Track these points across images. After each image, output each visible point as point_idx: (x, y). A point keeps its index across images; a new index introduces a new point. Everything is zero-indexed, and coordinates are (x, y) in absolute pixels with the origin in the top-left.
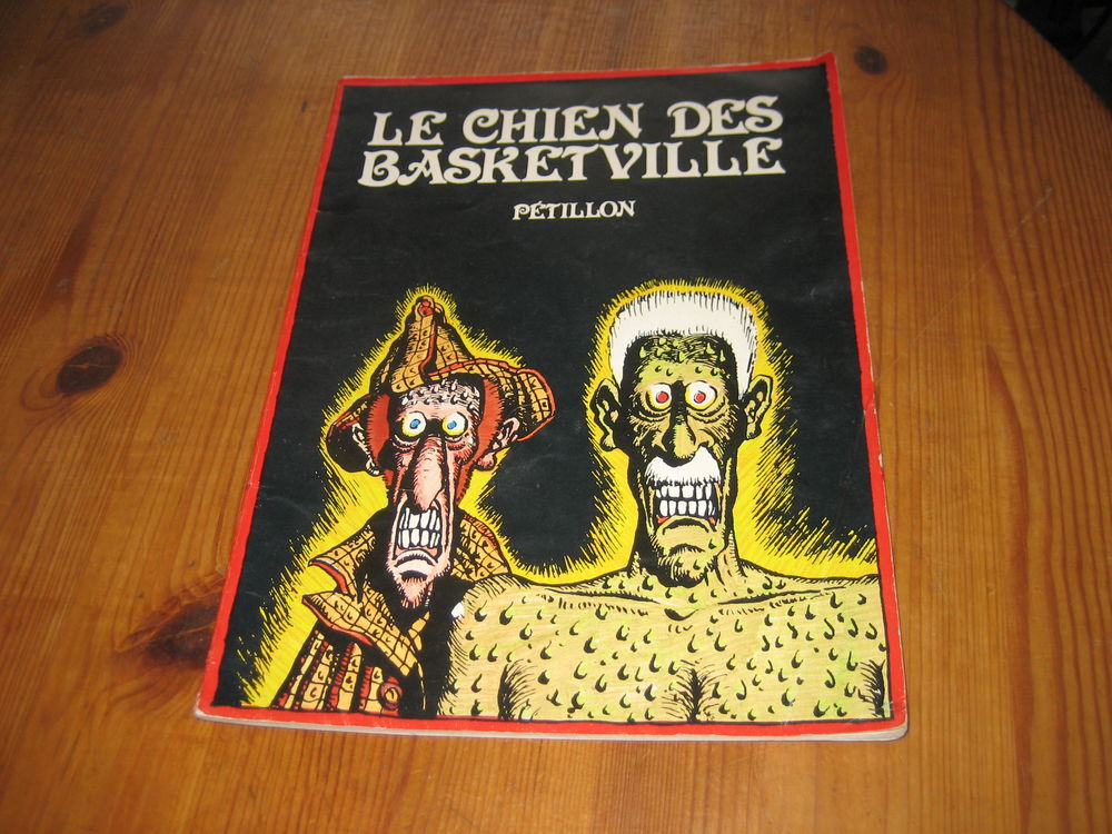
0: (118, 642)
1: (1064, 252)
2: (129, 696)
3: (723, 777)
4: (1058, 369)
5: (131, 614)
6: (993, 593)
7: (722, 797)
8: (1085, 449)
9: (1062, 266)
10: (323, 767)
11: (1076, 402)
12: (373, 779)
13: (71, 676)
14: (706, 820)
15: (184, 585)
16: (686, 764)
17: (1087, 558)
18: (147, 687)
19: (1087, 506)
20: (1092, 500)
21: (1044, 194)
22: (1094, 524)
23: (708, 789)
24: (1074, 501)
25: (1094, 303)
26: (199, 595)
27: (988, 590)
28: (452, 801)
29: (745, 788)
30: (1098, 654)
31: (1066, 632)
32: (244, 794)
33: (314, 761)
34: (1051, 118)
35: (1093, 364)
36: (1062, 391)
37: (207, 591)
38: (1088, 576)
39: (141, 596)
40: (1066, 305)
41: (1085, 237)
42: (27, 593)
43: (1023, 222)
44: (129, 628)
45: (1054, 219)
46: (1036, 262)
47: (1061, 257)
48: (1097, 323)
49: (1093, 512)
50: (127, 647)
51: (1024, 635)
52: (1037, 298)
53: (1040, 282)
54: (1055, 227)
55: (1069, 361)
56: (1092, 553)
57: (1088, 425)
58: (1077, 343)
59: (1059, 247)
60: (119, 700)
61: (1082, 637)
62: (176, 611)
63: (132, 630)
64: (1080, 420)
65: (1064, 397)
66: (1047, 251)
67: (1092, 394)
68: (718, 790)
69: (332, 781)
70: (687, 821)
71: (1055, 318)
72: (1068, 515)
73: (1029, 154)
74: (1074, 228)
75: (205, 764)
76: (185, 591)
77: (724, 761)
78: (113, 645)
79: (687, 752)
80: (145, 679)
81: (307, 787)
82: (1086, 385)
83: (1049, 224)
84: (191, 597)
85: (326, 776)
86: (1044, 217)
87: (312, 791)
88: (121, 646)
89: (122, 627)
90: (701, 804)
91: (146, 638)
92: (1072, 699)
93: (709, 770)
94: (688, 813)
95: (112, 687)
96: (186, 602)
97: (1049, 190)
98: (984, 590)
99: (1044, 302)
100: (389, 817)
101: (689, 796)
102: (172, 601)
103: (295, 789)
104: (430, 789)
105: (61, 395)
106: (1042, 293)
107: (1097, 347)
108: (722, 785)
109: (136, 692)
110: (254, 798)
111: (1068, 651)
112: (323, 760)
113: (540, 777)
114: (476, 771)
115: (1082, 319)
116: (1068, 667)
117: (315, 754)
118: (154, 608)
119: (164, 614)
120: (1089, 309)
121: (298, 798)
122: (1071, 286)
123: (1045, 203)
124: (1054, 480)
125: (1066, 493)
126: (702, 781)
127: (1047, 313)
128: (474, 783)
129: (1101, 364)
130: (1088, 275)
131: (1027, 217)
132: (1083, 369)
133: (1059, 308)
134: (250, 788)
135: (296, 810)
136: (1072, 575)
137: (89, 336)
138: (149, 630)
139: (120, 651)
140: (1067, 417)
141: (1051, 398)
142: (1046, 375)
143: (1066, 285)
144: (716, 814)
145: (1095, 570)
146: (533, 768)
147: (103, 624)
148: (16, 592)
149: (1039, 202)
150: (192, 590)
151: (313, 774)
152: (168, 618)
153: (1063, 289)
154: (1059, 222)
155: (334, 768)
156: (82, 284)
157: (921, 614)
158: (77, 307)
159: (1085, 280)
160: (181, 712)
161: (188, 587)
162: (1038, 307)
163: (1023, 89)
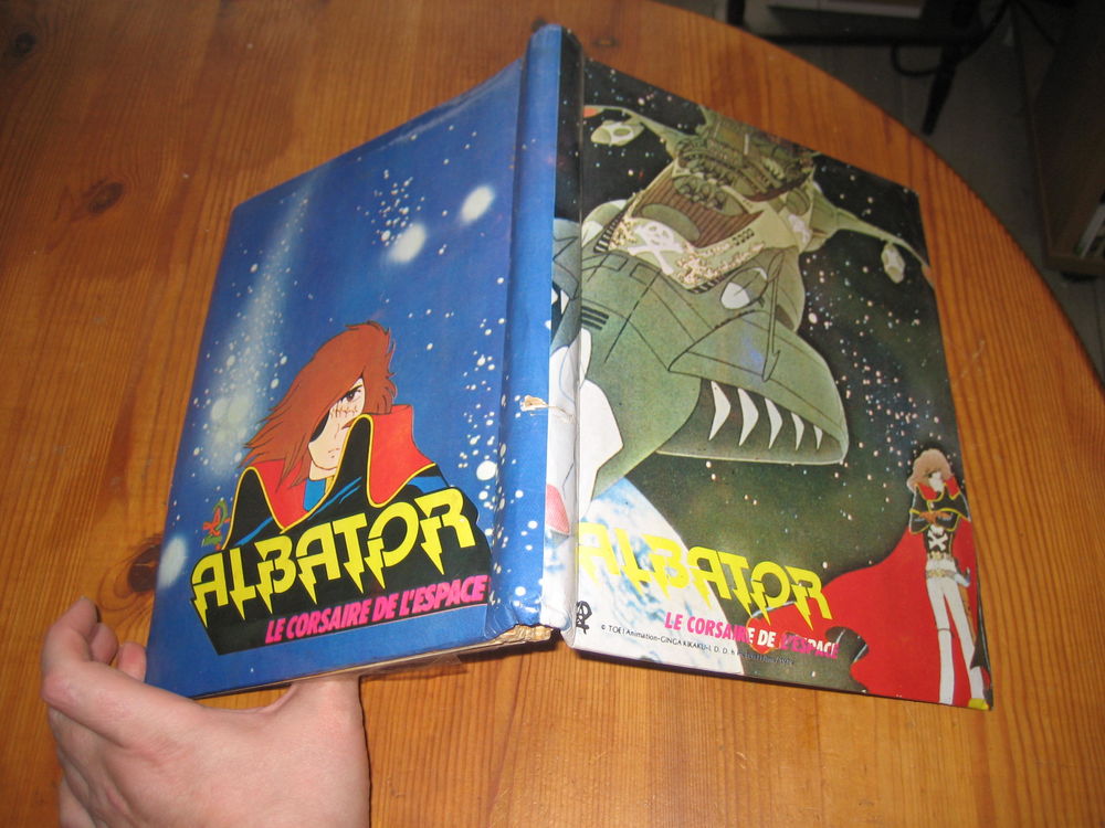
1: (999, 405)
4: (999, 516)
6: (957, 727)
8: (1025, 591)
9: (997, 418)
11: (1015, 547)
17: (1031, 689)
19: (1029, 644)
20: (1033, 637)
21: (978, 347)
22: (1035, 658)
24: (1018, 640)
25: (1025, 454)
27: (953, 724)
30: (1044, 775)
31: (1017, 758)
34: (980, 271)
35: (1027, 511)
36: (1003, 538)
38: (1032, 705)
40: (1003, 457)
41: (1014, 387)
43: (963, 376)
45: (988, 372)
46: (975, 415)
47: (996, 409)
48: (1028, 470)
49: (1034, 648)
51: (984, 760)
52: (978, 450)
53: (980, 434)
54: (989, 379)
55: (1007, 508)
56: (1035, 685)
57: (1026, 568)
58: (1013, 490)
59: (994, 400)
64: (1020, 565)
65: (1005, 543)
66: (984, 404)
67: (1027, 538)
71: (994, 468)
72: (1014, 652)
73: (963, 308)
74: (1005, 379)
82: (1022, 531)
83: (984, 376)
86: (979, 370)
97: (982, 343)
98: (950, 725)
99: (984, 453)
105: (134, 595)
106: (982, 445)
107: (1030, 494)
111: (1020, 770)
115: (1017, 468)
120: (1022, 458)
122: (1006, 438)
123: (980, 358)
124: (1000, 621)
125: (1011, 632)
127: (987, 464)
129: (1034, 509)
130: (1020, 426)
131: (965, 372)
132: (1019, 517)
133: (997, 459)
136: (1020, 706)
137: (149, 534)
140: (1009, 563)
141: (994, 545)
142: (990, 524)
143: (1002, 436)
145: (1038, 700)
149: (975, 355)
153: (999, 441)
154: (993, 375)
156: (134, 482)
157: (900, 749)
158: (134, 505)
159: (1016, 430)
162: (979, 459)
163: (954, 241)
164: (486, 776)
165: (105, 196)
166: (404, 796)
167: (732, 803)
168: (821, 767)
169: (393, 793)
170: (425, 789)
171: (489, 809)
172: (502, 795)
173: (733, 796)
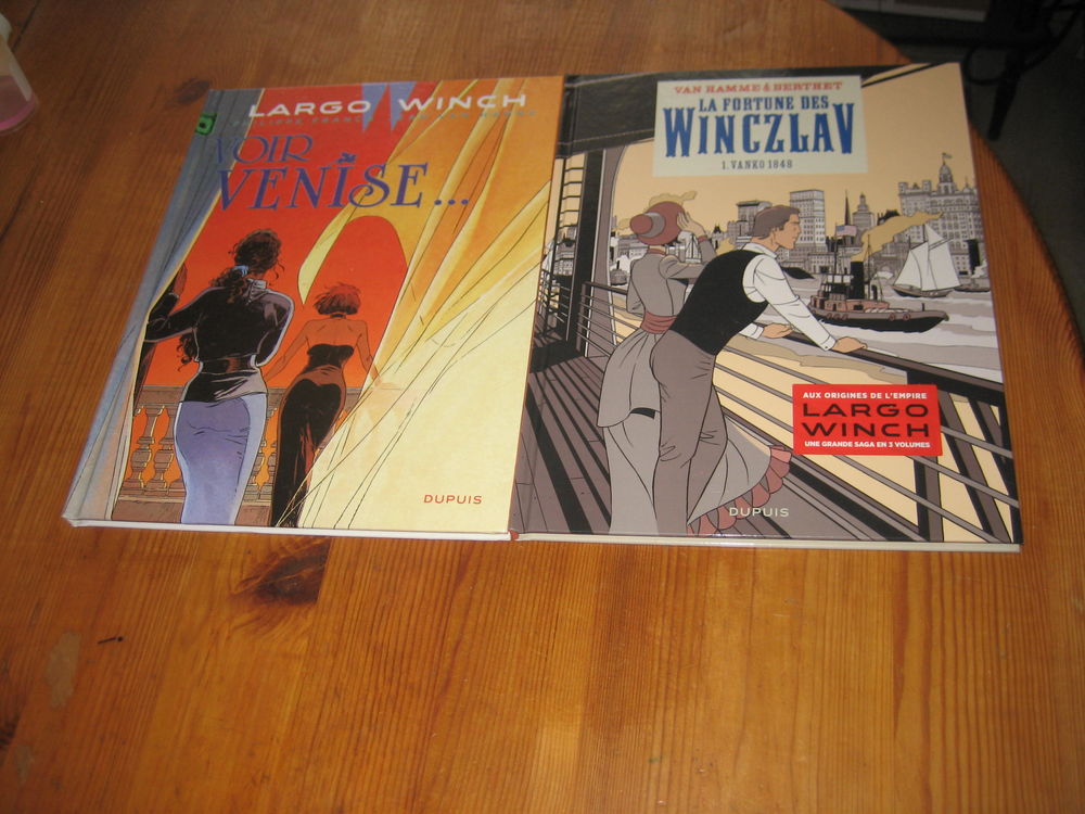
0: (234, 586)
2: (242, 625)
3: (678, 677)
5: (242, 566)
7: (677, 692)
10: (388, 673)
12: (425, 683)
13: (201, 611)
14: (666, 709)
15: (280, 544)
16: (652, 669)
18: (258, 618)
23: (667, 687)
26: (293, 552)
28: (482, 698)
29: (694, 686)
30: (958, 587)
32: (331, 693)
33: (382, 670)
37: (298, 547)
39: (249, 552)
42: (163, 551)
44: (241, 577)
50: (240, 590)
60: (236, 628)
61: (947, 575)
62: (276, 563)
63: (244, 578)
68: (675, 687)
69: (395, 684)
70: (652, 709)
75: (302, 673)
76: (282, 548)
77: (680, 667)
78: (230, 588)
79: (653, 661)
80: (256, 613)
81: (376, 688)
84: (286, 552)
85: (391, 681)
87: (380, 691)
88: (236, 589)
89: (235, 574)
90: (662, 696)
91: (254, 583)
92: (937, 620)
93: (668, 674)
94: (653, 703)
95: (230, 619)
96: (283, 556)
100: (437, 710)
101: (654, 691)
102: (272, 555)
103: (368, 690)
104: (467, 689)
108: (678, 684)
109: (250, 622)
110: (339, 697)
111: (936, 585)
112: (389, 668)
113: (546, 679)
114: (500, 676)
116: (935, 596)
117: (382, 665)
118: (259, 560)
119: (267, 566)
121: (370, 697)
126: (663, 681)
128: (498, 685)
134: (336, 689)
135: (369, 705)
138: (256, 577)
139: (235, 593)
144: (673, 704)
146: (541, 672)
147: (222, 573)
148: (156, 550)
150: (287, 547)
151: (381, 679)
152: (270, 568)
155: (396, 675)
160: (283, 636)
161: (284, 544)
164: (457, 559)
165: (192, 92)
166: (385, 570)
167: (671, 594)
168: (754, 568)
169: (374, 568)
170: (404, 565)
171: (456, 585)
172: (469, 575)
173: (672, 588)
